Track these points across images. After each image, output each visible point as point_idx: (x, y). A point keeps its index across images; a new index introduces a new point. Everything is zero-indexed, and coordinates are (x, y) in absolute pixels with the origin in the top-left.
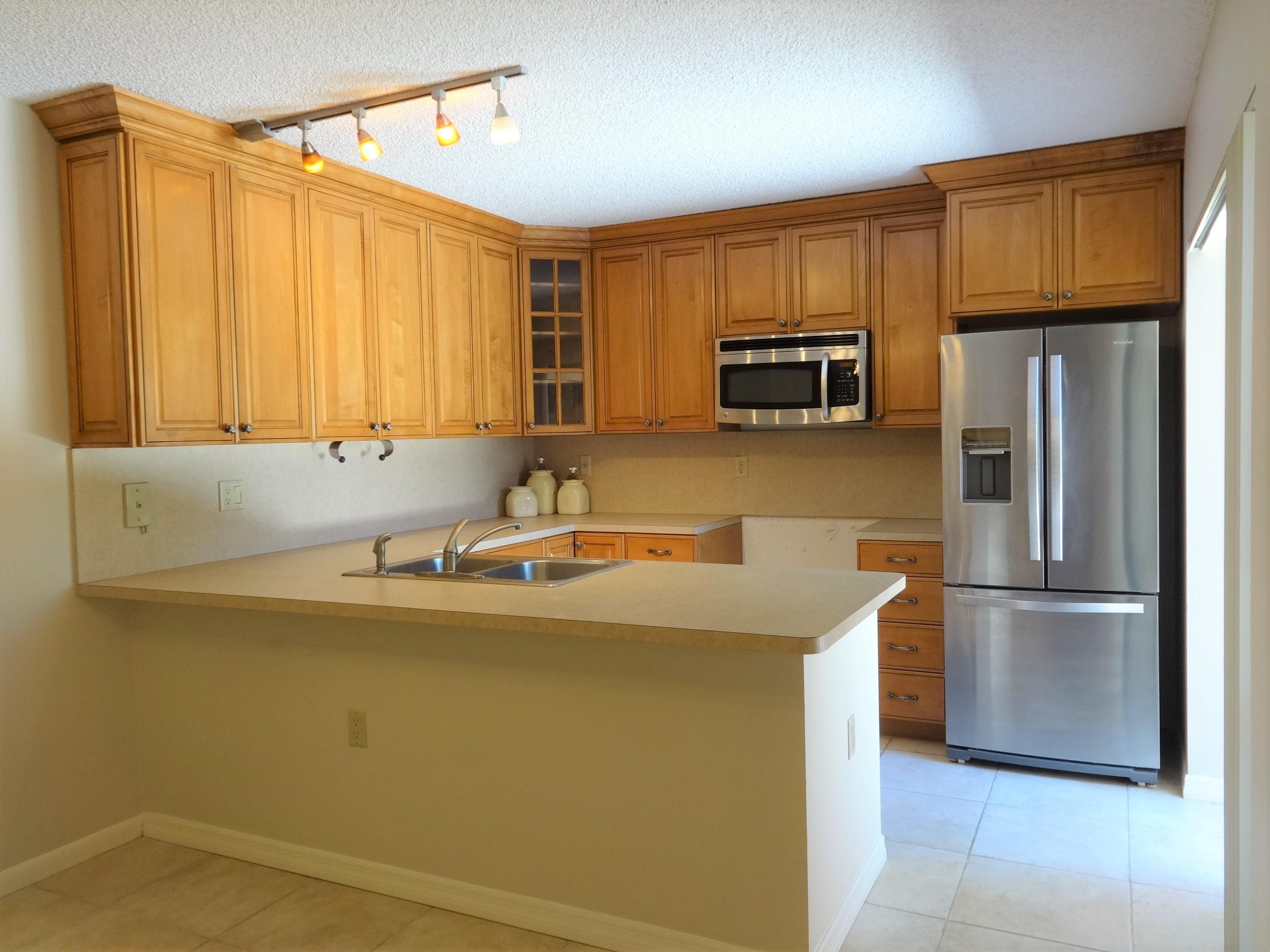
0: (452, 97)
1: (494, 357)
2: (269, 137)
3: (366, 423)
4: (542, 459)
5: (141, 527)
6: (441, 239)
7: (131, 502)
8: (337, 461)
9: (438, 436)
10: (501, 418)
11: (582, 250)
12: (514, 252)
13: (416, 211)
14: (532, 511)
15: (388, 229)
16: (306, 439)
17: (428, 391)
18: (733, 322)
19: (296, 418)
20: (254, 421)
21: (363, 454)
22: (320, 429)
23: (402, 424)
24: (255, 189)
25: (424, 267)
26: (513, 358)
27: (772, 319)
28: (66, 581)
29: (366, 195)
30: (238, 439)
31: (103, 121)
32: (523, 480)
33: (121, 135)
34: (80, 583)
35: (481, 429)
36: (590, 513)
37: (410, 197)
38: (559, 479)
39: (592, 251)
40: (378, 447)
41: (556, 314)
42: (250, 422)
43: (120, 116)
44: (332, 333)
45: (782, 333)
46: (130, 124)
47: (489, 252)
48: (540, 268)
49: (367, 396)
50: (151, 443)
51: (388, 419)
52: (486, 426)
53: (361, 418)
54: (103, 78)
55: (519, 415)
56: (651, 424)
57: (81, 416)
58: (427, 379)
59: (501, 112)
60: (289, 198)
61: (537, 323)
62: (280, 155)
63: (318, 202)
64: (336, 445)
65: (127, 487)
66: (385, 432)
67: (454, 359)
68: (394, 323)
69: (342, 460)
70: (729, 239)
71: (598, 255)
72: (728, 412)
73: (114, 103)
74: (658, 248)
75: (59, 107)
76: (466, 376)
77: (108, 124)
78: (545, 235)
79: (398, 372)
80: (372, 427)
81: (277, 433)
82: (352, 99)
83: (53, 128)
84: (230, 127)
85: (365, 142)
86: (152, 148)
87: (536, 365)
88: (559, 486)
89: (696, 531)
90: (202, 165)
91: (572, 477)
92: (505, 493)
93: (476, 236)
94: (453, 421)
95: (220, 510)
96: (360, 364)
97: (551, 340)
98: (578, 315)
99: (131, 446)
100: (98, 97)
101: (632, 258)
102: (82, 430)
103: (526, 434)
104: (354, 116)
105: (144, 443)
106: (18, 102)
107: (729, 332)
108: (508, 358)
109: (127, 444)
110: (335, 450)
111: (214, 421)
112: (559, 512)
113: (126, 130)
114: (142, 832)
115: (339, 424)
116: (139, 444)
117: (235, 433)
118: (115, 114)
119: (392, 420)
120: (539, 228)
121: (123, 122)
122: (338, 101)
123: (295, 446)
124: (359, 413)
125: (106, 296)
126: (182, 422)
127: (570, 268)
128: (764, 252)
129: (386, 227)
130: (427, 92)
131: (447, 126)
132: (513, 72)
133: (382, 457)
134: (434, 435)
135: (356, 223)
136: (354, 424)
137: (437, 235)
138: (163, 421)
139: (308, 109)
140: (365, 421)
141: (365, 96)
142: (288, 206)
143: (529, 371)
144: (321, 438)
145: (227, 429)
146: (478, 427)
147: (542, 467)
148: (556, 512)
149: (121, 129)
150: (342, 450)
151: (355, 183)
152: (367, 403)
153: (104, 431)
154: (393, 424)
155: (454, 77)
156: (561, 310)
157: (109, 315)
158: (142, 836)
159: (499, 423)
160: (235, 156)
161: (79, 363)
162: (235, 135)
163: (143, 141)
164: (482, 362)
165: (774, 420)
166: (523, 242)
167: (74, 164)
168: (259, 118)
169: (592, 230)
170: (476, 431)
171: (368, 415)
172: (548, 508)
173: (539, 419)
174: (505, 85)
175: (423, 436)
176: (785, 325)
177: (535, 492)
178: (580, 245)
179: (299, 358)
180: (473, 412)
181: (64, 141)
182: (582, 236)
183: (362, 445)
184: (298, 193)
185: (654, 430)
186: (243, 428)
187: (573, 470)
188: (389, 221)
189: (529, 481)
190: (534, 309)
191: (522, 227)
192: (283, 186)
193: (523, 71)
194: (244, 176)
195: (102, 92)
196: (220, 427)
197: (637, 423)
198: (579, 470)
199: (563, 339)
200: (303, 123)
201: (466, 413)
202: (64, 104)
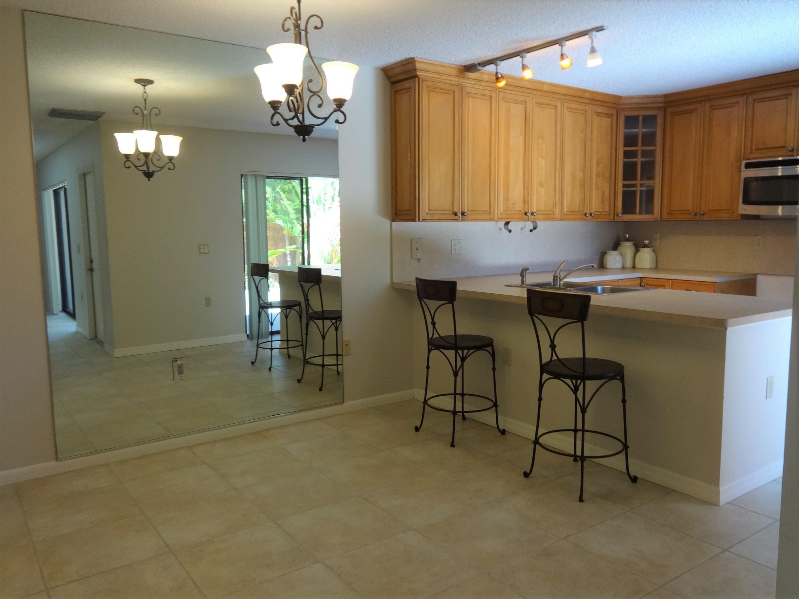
0: (569, 43)
1: (598, 175)
2: (480, 70)
3: (523, 212)
4: (627, 235)
5: (418, 259)
6: (569, 110)
7: (414, 248)
8: (508, 232)
9: (562, 219)
10: (600, 210)
11: (658, 108)
12: (614, 112)
13: (556, 96)
14: (619, 265)
15: (539, 108)
16: (492, 220)
17: (557, 196)
18: (756, 149)
19: (488, 209)
20: (468, 210)
21: (522, 229)
22: (499, 215)
23: (542, 213)
24: (474, 95)
25: (559, 127)
26: (611, 176)
27: (784, 147)
28: (388, 281)
29: (529, 91)
30: (460, 219)
31: (410, 73)
32: (615, 247)
33: (417, 79)
34: (394, 282)
35: (587, 216)
36: (656, 268)
37: (553, 89)
38: (638, 247)
39: (665, 109)
40: (530, 225)
41: (639, 148)
42: (466, 211)
43: (417, 71)
44: (507, 166)
45: (790, 156)
46: (420, 73)
47: (599, 114)
48: (631, 121)
49: (524, 198)
50: (424, 220)
51: (534, 210)
52: (591, 214)
53: (520, 209)
54: (411, 55)
55: (612, 209)
56: (696, 214)
57: (396, 208)
58: (557, 189)
59: (593, 50)
60: (489, 98)
61: (627, 154)
62: (486, 77)
63: (503, 98)
64: (507, 223)
65: (413, 240)
66: (532, 217)
67: (574, 177)
68: (540, 158)
69: (510, 231)
70: (756, 96)
71: (669, 110)
72: (747, 207)
73: (415, 65)
74: (708, 105)
75: (393, 69)
76: (580, 186)
77: (411, 74)
78: (635, 101)
79: (541, 185)
80: (526, 214)
81: (478, 217)
82: (520, 49)
83: (389, 78)
84: (463, 67)
85: (526, 70)
86: (429, 83)
87: (625, 179)
88: (637, 250)
89: (717, 280)
90: (450, 88)
91: (645, 246)
92: (603, 254)
93: (591, 106)
94: (571, 211)
95: (451, 254)
96: (521, 181)
97: (635, 164)
98: (653, 148)
99: (416, 221)
100: (408, 63)
101: (691, 111)
102: (396, 214)
103: (616, 220)
104: (521, 57)
105: (421, 220)
106: (377, 68)
107: (752, 156)
108: (607, 175)
109: (414, 220)
110: (506, 226)
111: (450, 210)
112: (636, 267)
113: (419, 76)
114: (414, 397)
115: (509, 212)
116: (419, 221)
117: (459, 216)
118: (415, 70)
119: (537, 211)
120: (631, 97)
121: (418, 73)
122: (513, 51)
123: (487, 223)
124: (519, 207)
125: (408, 153)
126: (437, 210)
127: (650, 120)
128: (781, 103)
129: (538, 107)
130: (556, 42)
131: (566, 59)
132: (600, 29)
133: (531, 231)
134: (560, 219)
135: (522, 107)
136: (516, 212)
137: (567, 108)
138: (429, 210)
139: (499, 56)
140: (522, 212)
141: (526, 47)
142: (488, 104)
143: (620, 183)
144: (499, 219)
145: (456, 214)
146: (585, 215)
147: (627, 240)
148: (634, 267)
149: (416, 76)
150: (510, 226)
151: (523, 86)
152: (524, 201)
153: (405, 214)
154: (537, 213)
155: (570, 34)
156: (642, 146)
157: (409, 162)
158: (414, 399)
159: (599, 213)
160: (465, 81)
161: (396, 184)
162: (465, 71)
163: (426, 80)
164: (591, 178)
165: (777, 212)
166: (621, 107)
167: (397, 93)
168: (476, 62)
169: (666, 96)
170: (585, 218)
171: (524, 208)
172: (629, 264)
173: (625, 211)
174: (596, 36)
175: (554, 219)
176: (792, 150)
177: (622, 255)
178: (657, 105)
179: (490, 179)
180: (583, 207)
181: (393, 83)
182: (659, 100)
183: (521, 224)
184: (494, 95)
185: (698, 219)
186: (463, 214)
187: (647, 242)
188: (540, 104)
189: (620, 248)
190: (625, 145)
191: (620, 98)
192: (486, 92)
193: (605, 28)
194: (468, 90)
195: (410, 61)
196: (453, 213)
197: (687, 214)
198: (651, 242)
199: (643, 163)
200: (496, 63)
201: (579, 207)
202: (394, 67)
